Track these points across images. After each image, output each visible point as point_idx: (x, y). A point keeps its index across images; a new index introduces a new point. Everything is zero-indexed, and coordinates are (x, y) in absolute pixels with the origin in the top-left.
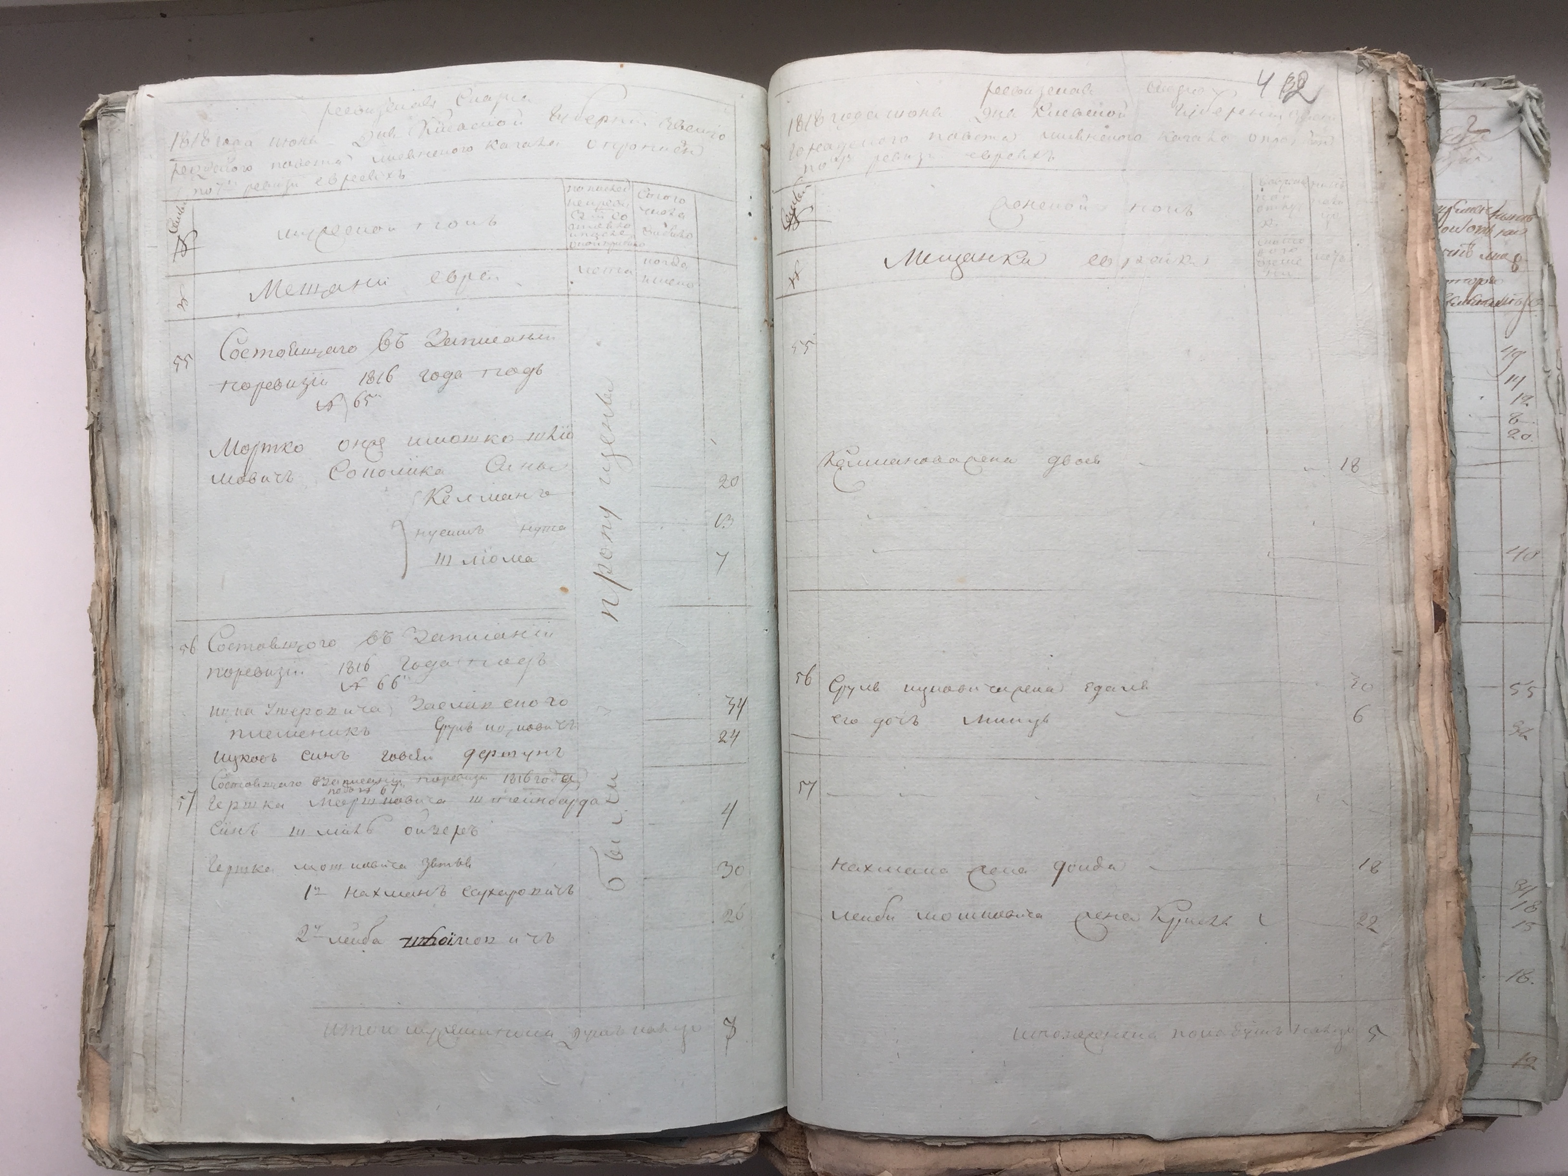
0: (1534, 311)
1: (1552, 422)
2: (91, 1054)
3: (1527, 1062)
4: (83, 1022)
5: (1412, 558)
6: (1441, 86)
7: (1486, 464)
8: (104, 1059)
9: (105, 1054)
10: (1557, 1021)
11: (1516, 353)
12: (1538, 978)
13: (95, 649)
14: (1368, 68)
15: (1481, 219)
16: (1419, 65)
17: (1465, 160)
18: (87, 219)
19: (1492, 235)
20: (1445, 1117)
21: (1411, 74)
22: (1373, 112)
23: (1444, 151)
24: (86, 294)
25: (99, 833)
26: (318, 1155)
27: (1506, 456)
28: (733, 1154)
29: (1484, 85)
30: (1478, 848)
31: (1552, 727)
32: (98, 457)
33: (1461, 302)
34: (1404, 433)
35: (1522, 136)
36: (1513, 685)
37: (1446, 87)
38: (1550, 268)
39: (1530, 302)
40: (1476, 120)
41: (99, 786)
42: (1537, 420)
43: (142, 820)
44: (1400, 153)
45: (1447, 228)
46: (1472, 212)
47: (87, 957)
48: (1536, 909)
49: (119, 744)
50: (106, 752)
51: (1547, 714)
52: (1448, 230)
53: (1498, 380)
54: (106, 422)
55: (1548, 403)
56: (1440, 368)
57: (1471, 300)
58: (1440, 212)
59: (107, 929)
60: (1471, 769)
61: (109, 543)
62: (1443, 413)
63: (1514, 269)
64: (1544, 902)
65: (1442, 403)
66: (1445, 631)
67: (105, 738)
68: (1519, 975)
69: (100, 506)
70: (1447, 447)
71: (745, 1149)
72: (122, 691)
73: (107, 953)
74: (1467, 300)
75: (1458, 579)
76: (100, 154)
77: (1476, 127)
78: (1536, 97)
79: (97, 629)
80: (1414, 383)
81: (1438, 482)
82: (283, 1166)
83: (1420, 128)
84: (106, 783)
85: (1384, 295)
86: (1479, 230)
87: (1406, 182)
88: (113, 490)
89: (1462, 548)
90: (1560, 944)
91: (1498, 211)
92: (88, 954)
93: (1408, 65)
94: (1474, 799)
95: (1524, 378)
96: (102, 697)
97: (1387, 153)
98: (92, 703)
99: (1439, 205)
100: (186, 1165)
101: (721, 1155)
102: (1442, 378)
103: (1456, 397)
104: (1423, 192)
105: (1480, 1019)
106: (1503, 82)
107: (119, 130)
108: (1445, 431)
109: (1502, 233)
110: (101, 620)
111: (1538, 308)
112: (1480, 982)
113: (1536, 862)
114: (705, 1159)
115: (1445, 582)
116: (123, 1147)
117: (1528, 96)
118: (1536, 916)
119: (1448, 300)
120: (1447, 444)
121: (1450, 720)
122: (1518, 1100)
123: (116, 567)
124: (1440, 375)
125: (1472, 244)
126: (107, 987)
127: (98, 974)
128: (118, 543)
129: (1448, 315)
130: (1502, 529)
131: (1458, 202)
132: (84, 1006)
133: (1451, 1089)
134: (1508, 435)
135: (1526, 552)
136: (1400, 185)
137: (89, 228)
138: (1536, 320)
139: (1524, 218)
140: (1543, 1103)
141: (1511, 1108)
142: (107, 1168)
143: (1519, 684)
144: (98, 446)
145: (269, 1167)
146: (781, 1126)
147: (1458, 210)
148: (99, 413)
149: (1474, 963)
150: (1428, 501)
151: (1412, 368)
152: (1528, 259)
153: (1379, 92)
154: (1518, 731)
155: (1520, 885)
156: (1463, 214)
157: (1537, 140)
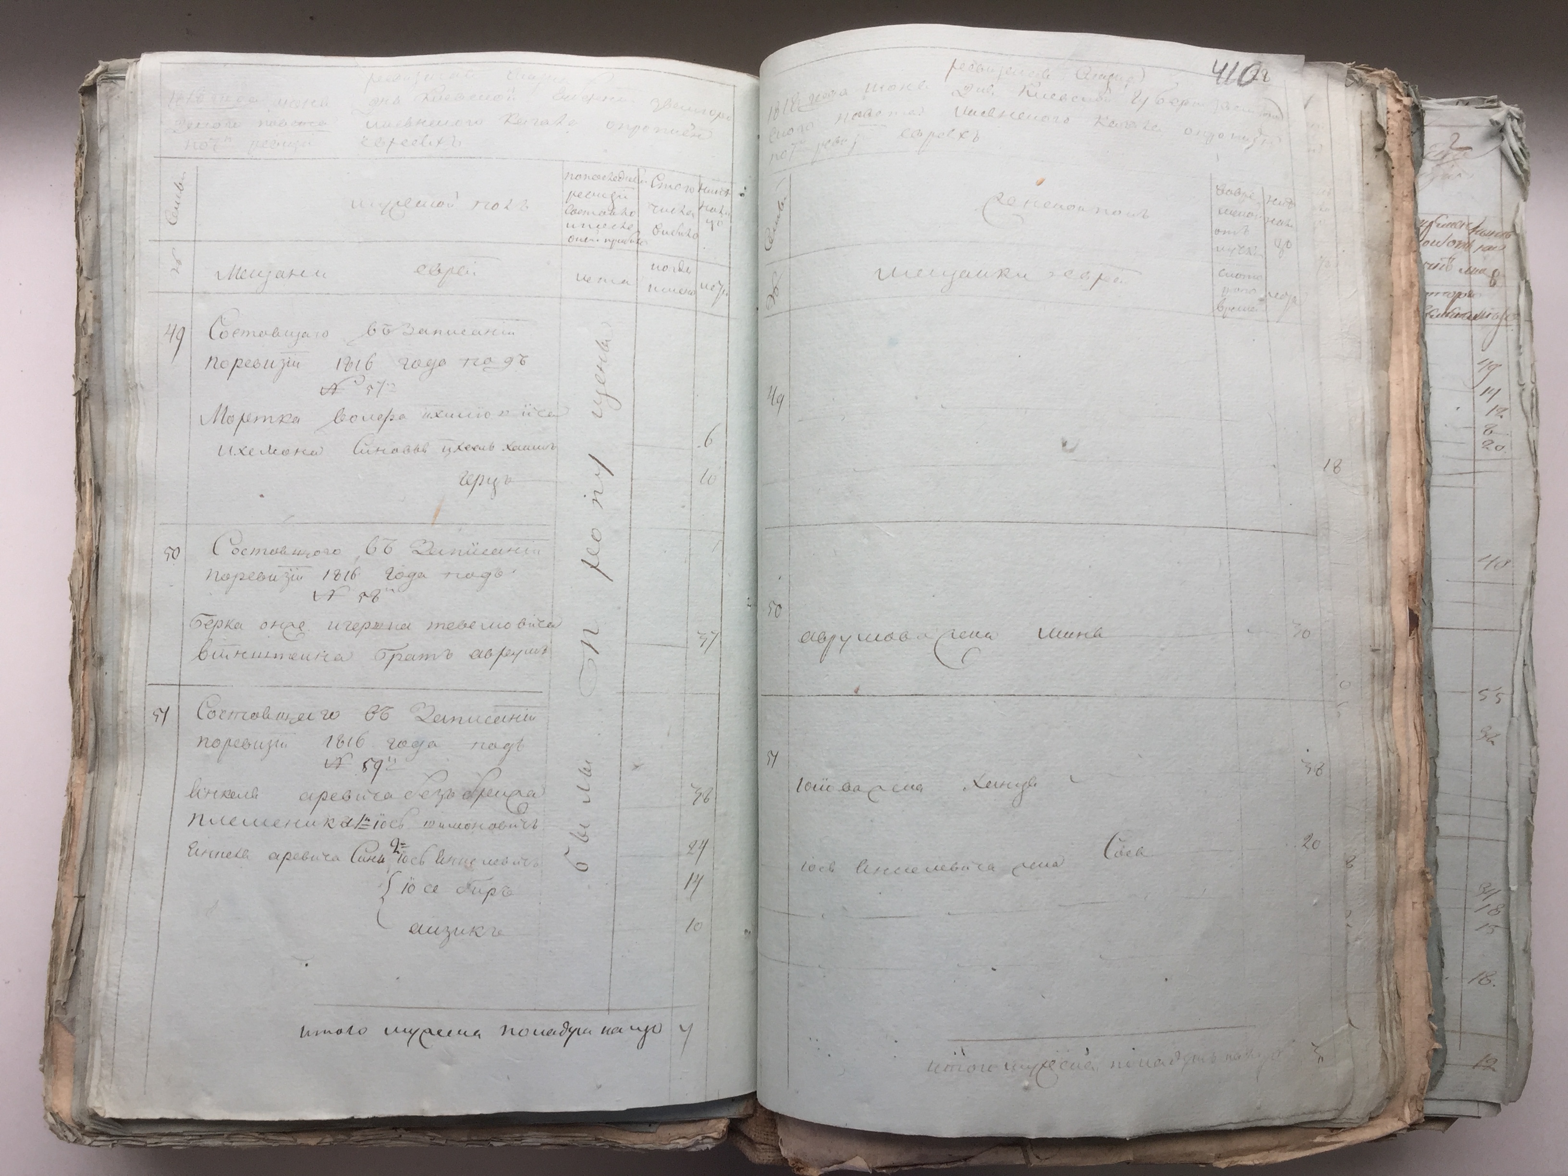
0: (1511, 325)
1: (1526, 434)
2: (57, 1027)
3: (1488, 1063)
4: (50, 995)
5: (1389, 561)
6: (1425, 103)
7: (1460, 474)
8: (69, 1031)
9: (71, 1027)
10: (1518, 1023)
11: (1491, 366)
12: (1500, 980)
13: (74, 618)
14: (1357, 82)
15: (1461, 235)
16: (1405, 82)
17: (1446, 176)
18: (83, 185)
19: (1472, 249)
20: (1408, 1116)
21: (1397, 90)
22: (1362, 125)
23: (1427, 166)
24: (78, 260)
25: (72, 802)
26: (284, 1133)
27: (1479, 466)
28: (702, 1140)
29: (1467, 104)
30: (1444, 851)
31: (1519, 735)
32: (84, 425)
33: (1439, 314)
34: (1385, 439)
35: (1503, 154)
36: (1481, 692)
37: (1431, 104)
38: (1527, 284)
39: (1507, 317)
40: (1458, 138)
41: (74, 756)
42: (1511, 432)
43: (117, 790)
44: (1386, 166)
45: (1428, 242)
46: (1453, 227)
47: (55, 928)
48: (1499, 912)
49: (95, 714)
50: (82, 721)
51: (1515, 721)
52: (1429, 244)
53: (1474, 392)
54: (94, 389)
55: (1522, 415)
56: (1419, 378)
57: (1449, 313)
58: (1422, 226)
59: (77, 900)
60: (1439, 773)
61: (93, 511)
62: (1420, 421)
63: (1492, 284)
64: (1507, 905)
65: (1420, 412)
66: (1417, 634)
67: (81, 707)
68: (1482, 977)
69: (84, 473)
70: (1423, 455)
71: (715, 1135)
72: (101, 660)
73: (76, 925)
74: (1445, 312)
75: (1431, 585)
76: (98, 121)
77: (1460, 144)
78: (1518, 117)
79: (77, 598)
80: (1395, 390)
81: (1414, 489)
82: (248, 1144)
83: (1405, 142)
84: (81, 752)
85: (1368, 304)
86: (1459, 244)
87: (1392, 193)
88: (99, 456)
89: (1434, 555)
90: (1522, 947)
91: (1478, 227)
92: (56, 924)
93: (1395, 82)
94: (1441, 802)
95: (1499, 390)
96: (80, 665)
97: (1374, 165)
98: (68, 674)
99: (1421, 219)
100: (149, 1141)
101: (691, 1141)
102: (1421, 387)
103: (1432, 407)
104: (1407, 205)
105: (1442, 1020)
106: (1486, 101)
107: (118, 97)
108: (1422, 440)
109: (1481, 249)
110: (81, 587)
111: (1515, 322)
112: (1445, 983)
113: (1500, 867)
114: (674, 1145)
115: (1419, 587)
116: (86, 1121)
117: (1509, 116)
118: (1499, 920)
119: (1427, 311)
120: (1423, 451)
121: (1420, 722)
122: (1478, 1101)
123: (99, 535)
124: (1418, 385)
125: (1451, 259)
126: (75, 958)
127: (66, 945)
128: (103, 511)
129: (1427, 326)
131: (1439, 218)
132: (50, 977)
133: (1413, 1088)
134: (1483, 446)
135: (1498, 560)
136: (1386, 196)
137: (84, 194)
138: (1513, 335)
139: (1503, 235)
140: (1501, 1104)
141: (1470, 1109)
142: (69, 1142)
143: (1487, 690)
144: (85, 413)
145: (234, 1144)
146: (751, 1112)
147: (1439, 224)
148: (87, 380)
149: (1438, 964)
150: (1406, 507)
151: (1394, 376)
152: (1506, 275)
153: (1369, 105)
154: (1486, 736)
155: (1484, 888)
156: (1444, 229)
157: (1518, 159)
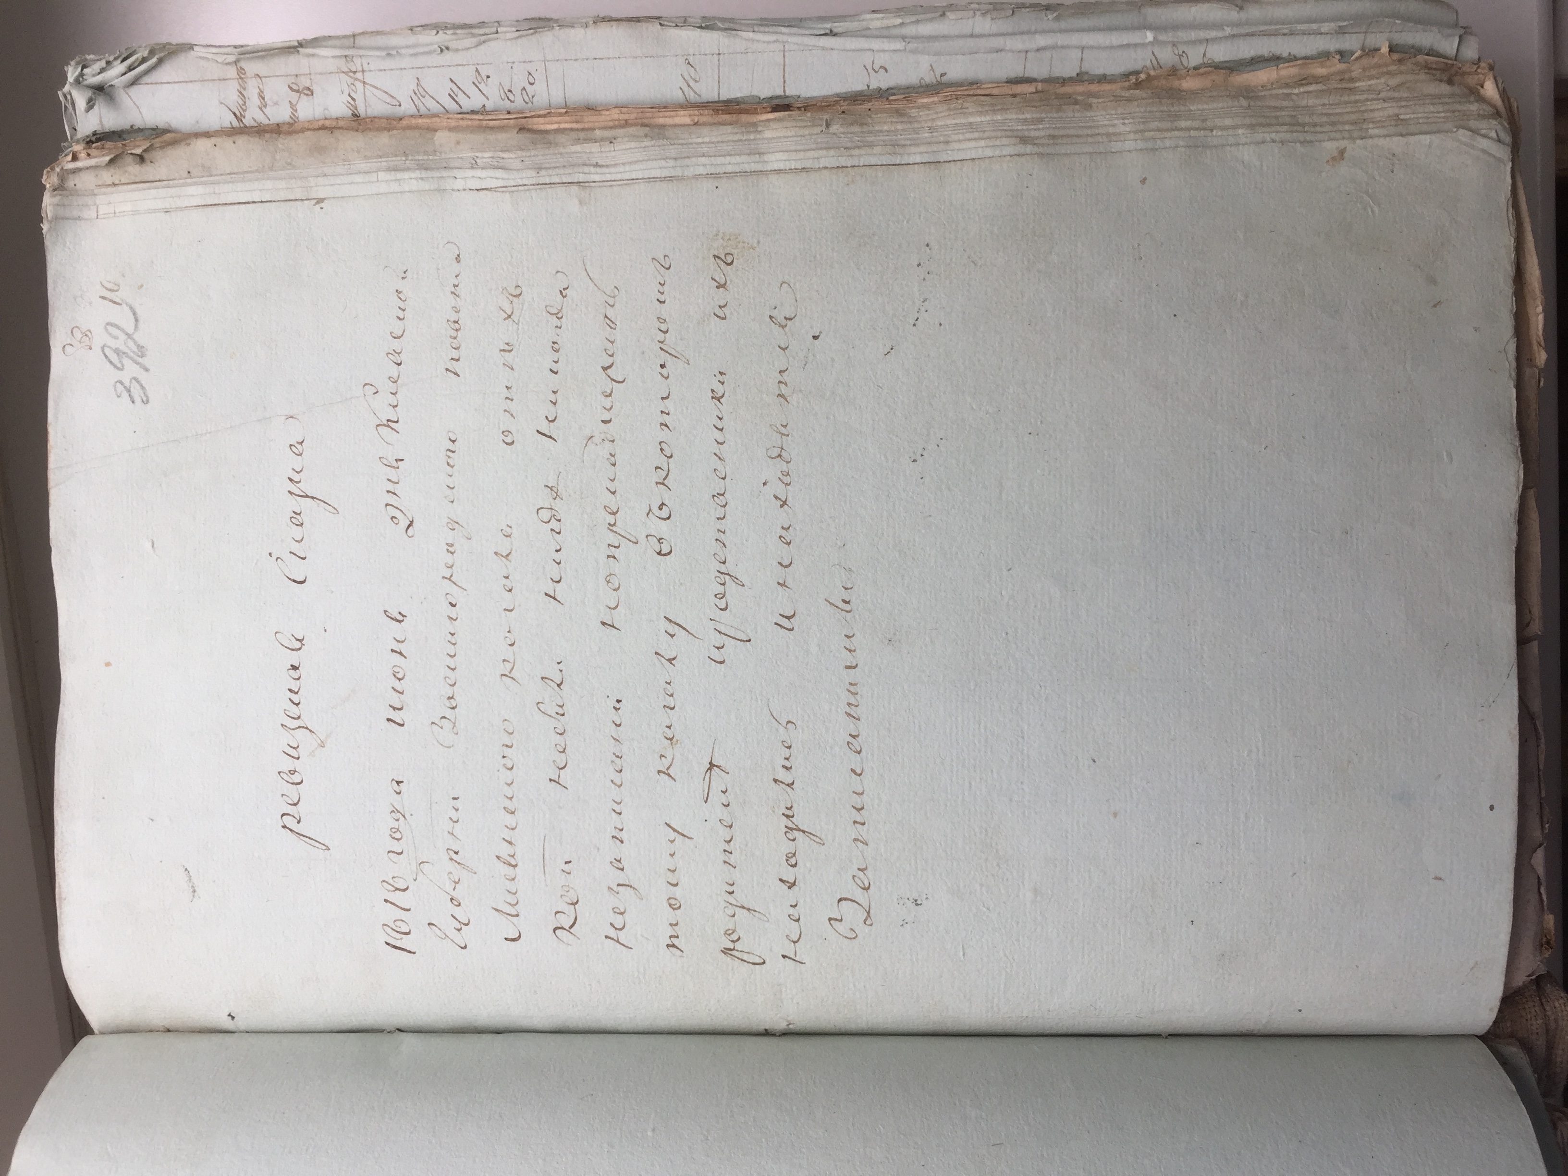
0: (362, 66)
1: (509, 43)
11: (419, 93)
19: (264, 124)
35: (134, 82)
38: (306, 42)
39: (351, 71)
42: (508, 63)
48: (1183, 52)
51: (911, 46)
55: (482, 47)
63: (309, 93)
78: (80, 69)
91: (235, 114)
95: (452, 80)
106: (67, 109)
109: (263, 109)
111: (358, 61)
113: (1118, 55)
117: (79, 82)
118: (1195, 53)
134: (528, 104)
135: (687, 76)
138: (375, 63)
139: (241, 78)
152: (295, 73)
157: (136, 64)
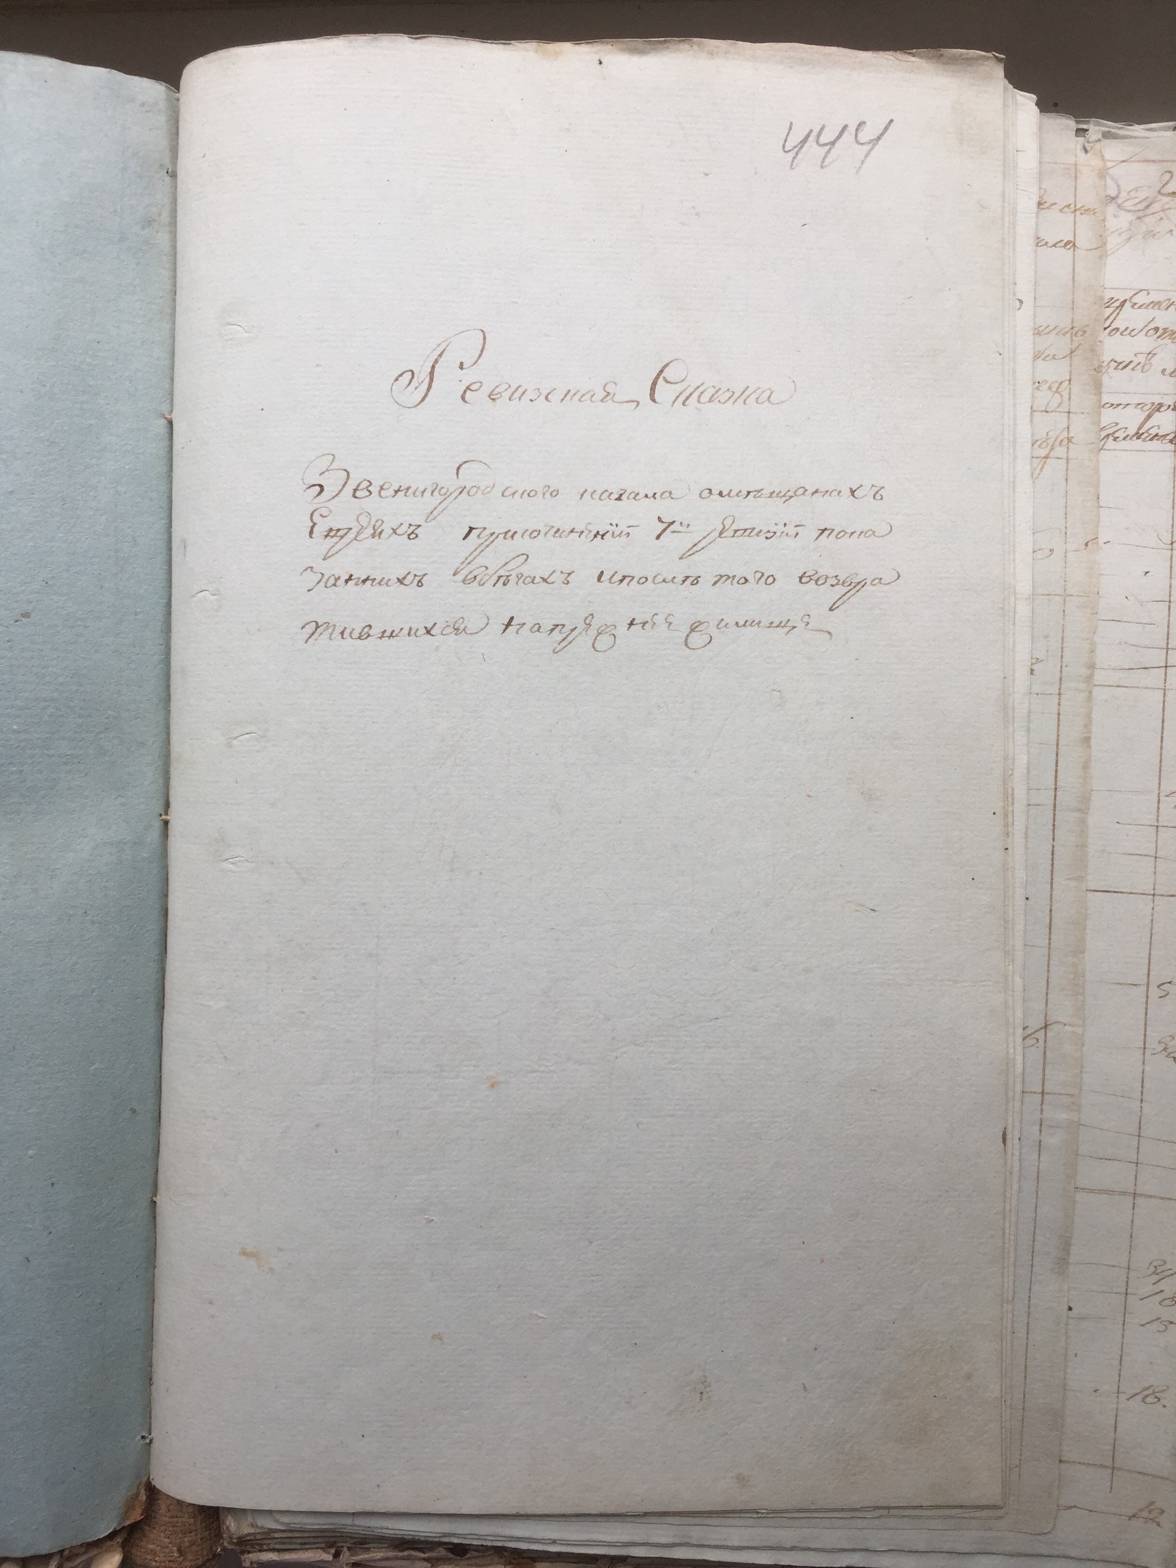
3: (1150, 1514)
7: (1145, 668)
15: (1167, 319)
17: (1151, 234)
33: (1128, 435)
36: (1161, 985)
40: (1171, 177)
45: (1117, 329)
46: (1156, 308)
52: (1118, 333)
53: (1172, 549)
57: (1143, 433)
58: (1109, 307)
68: (1146, 1393)
74: (1137, 433)
77: (1170, 188)
86: (1164, 333)
125: (1151, 354)
130: (1161, 761)
131: (1136, 294)
143: (1170, 983)
147: (1135, 304)
154: (1165, 1049)
155: (1155, 1267)
156: (1143, 310)
